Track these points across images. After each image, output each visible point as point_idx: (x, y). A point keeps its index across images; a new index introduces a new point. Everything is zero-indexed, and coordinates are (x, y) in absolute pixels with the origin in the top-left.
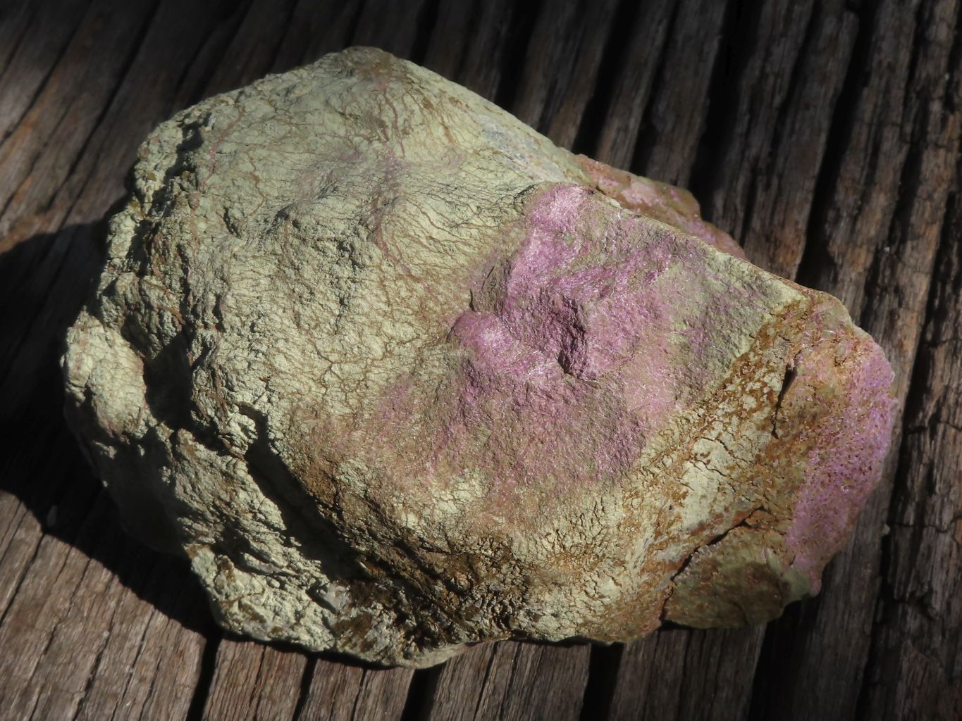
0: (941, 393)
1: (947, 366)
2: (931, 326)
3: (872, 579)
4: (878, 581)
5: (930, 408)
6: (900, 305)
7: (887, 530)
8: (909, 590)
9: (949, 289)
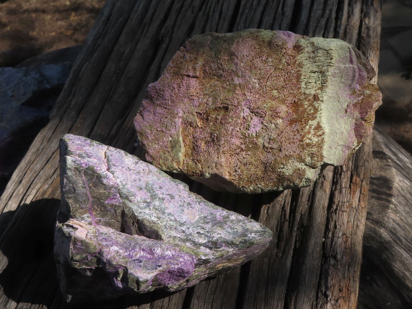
0: (337, 203)
1: (339, 196)
2: (334, 187)
3: (320, 251)
4: (322, 252)
5: (335, 207)
6: (324, 180)
7: (324, 240)
8: (331, 253)
9: (338, 176)
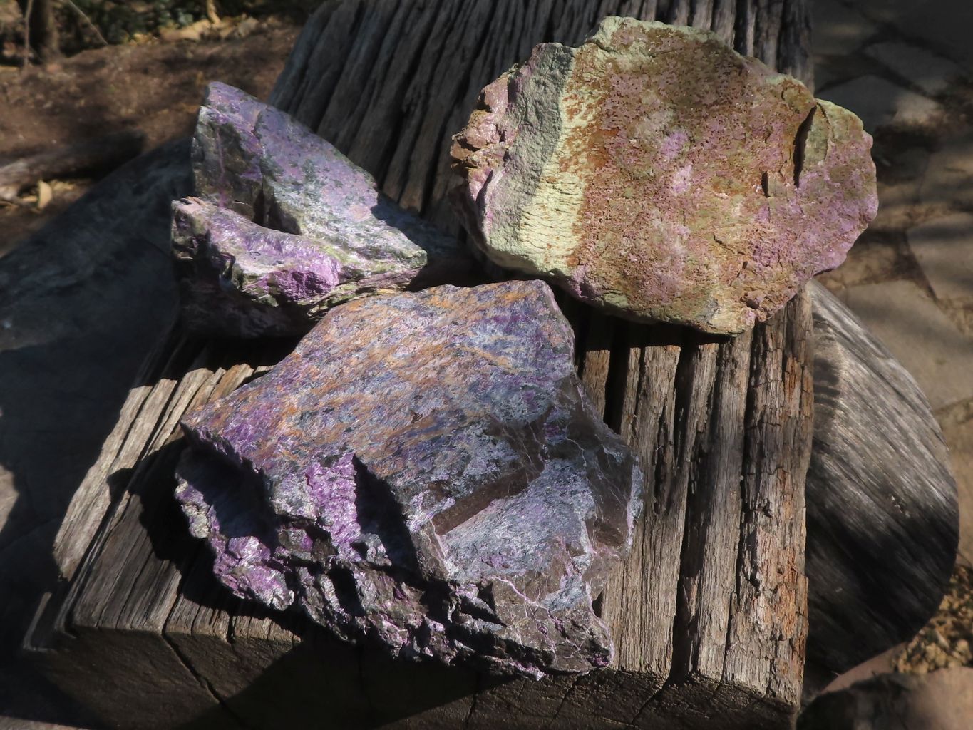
0: (762, 409)
1: (764, 395)
2: (753, 379)
3: (737, 500)
4: (741, 501)
5: (758, 417)
6: (736, 367)
7: (742, 478)
8: (757, 503)
9: (760, 360)
